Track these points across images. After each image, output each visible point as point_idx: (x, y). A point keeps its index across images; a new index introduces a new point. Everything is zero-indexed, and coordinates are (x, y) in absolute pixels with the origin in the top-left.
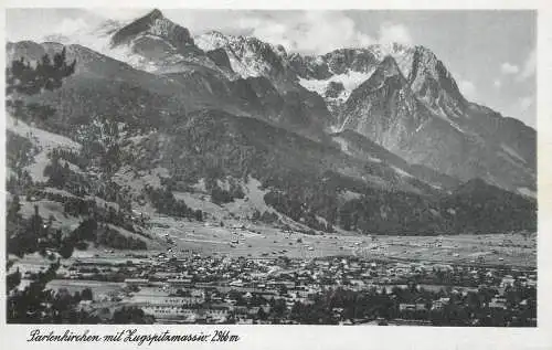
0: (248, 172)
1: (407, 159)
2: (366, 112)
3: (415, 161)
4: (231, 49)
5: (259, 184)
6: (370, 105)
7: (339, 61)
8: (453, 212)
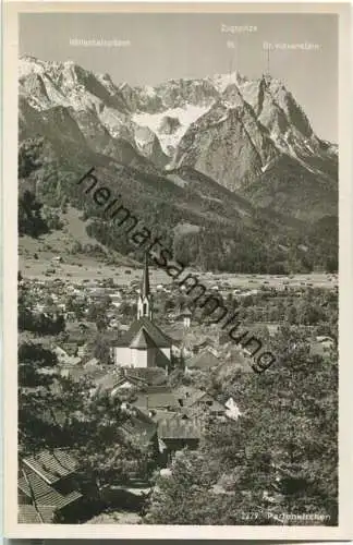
0: (67, 201)
1: (252, 201)
2: (206, 149)
3: (261, 204)
4: (48, 76)
5: (81, 214)
6: (210, 141)
7: (175, 93)
8: (305, 249)
